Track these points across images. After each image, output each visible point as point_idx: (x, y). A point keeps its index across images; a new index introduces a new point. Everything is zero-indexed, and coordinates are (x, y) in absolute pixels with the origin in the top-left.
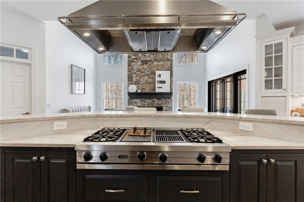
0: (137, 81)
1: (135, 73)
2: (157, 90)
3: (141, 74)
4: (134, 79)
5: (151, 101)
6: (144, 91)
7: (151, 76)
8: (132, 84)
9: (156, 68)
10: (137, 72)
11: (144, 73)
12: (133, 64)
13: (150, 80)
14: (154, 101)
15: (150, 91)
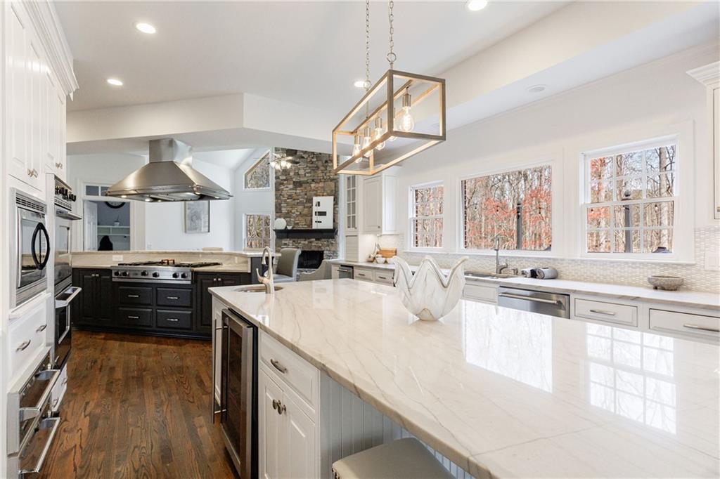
0: (288, 213)
2: (315, 226)
3: (294, 202)
4: (284, 210)
5: (306, 242)
6: (297, 228)
7: (306, 205)
8: (280, 217)
9: (315, 192)
10: (288, 199)
11: (297, 201)
12: (282, 187)
13: (305, 211)
14: (311, 242)
15: (305, 227)
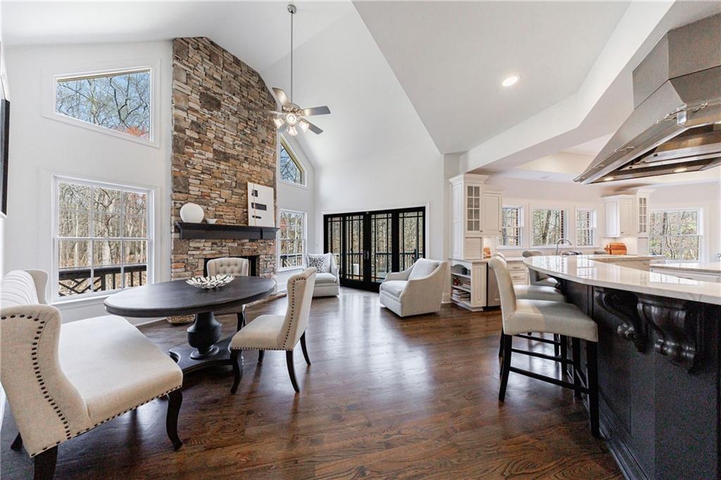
0: (202, 197)
1: (197, 175)
2: (252, 223)
3: (213, 181)
4: (194, 190)
5: (236, 245)
6: (221, 222)
7: (236, 190)
8: (186, 201)
9: (248, 176)
10: (203, 173)
11: (220, 181)
12: (192, 151)
13: (235, 199)
14: (243, 245)
15: (233, 223)
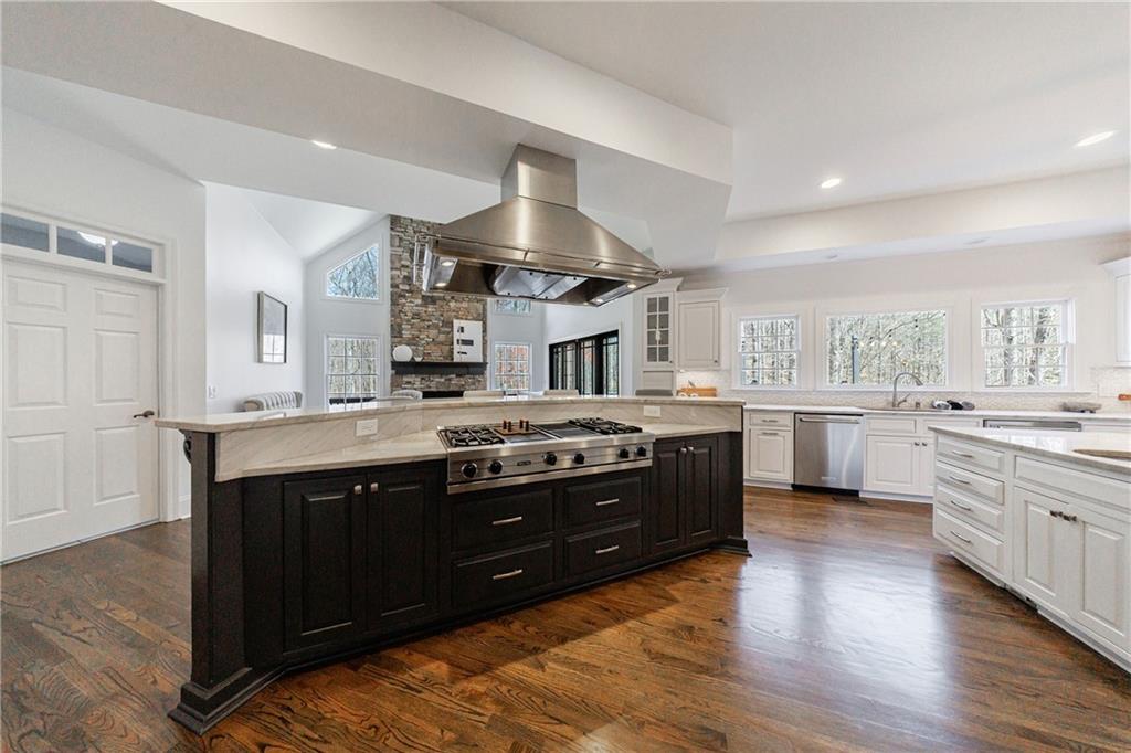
0: (414, 338)
1: (408, 321)
2: (457, 358)
3: (422, 324)
4: (406, 334)
5: (443, 380)
6: (427, 360)
7: (442, 329)
8: (400, 343)
9: (455, 313)
10: (413, 318)
11: (427, 323)
13: (442, 337)
14: (450, 380)
15: (441, 360)
